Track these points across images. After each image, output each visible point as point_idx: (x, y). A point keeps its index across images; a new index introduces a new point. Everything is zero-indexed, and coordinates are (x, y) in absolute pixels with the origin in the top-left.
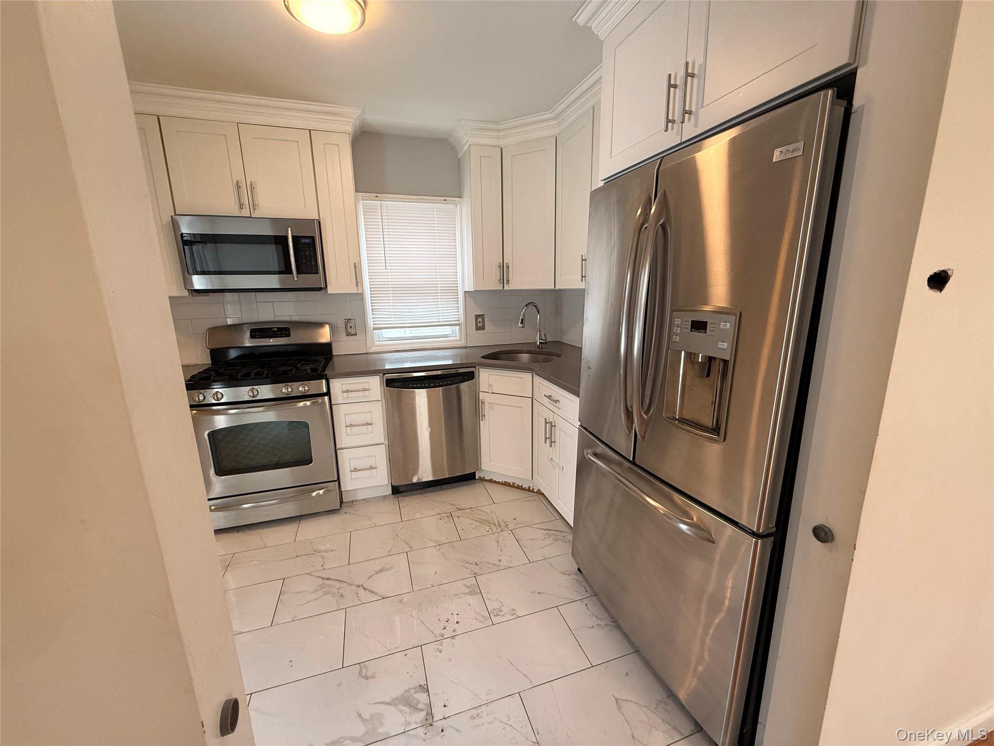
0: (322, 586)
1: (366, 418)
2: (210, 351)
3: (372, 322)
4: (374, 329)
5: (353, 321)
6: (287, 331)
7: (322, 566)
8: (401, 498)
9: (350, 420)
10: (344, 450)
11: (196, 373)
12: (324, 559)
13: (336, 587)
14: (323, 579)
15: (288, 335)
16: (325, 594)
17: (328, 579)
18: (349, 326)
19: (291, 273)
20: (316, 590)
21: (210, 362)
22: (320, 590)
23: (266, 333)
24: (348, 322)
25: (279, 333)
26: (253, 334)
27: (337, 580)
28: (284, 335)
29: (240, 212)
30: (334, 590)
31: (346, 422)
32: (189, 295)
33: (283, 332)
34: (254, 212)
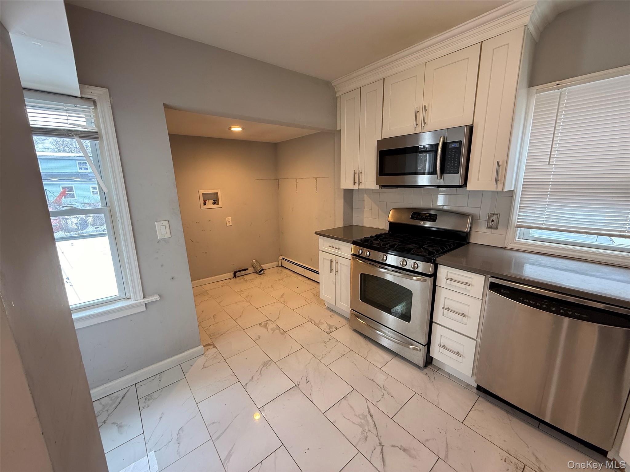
0: (364, 417)
1: (465, 310)
2: (389, 223)
3: (517, 219)
4: (518, 226)
5: (496, 216)
6: (434, 217)
7: (377, 402)
8: (483, 400)
9: (448, 304)
10: (438, 326)
11: (378, 234)
12: (382, 398)
13: (369, 428)
14: (369, 412)
15: (434, 220)
16: (360, 425)
17: (371, 416)
18: (491, 219)
19: (436, 173)
20: (359, 416)
21: (388, 229)
22: (360, 418)
23: (420, 217)
24: (491, 216)
25: (429, 218)
26: (413, 216)
27: (375, 423)
28: (432, 220)
29: (415, 130)
30: (366, 428)
31: (444, 304)
32: (380, 188)
33: (432, 218)
34: (423, 129)
